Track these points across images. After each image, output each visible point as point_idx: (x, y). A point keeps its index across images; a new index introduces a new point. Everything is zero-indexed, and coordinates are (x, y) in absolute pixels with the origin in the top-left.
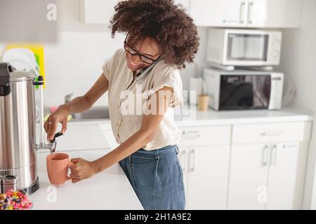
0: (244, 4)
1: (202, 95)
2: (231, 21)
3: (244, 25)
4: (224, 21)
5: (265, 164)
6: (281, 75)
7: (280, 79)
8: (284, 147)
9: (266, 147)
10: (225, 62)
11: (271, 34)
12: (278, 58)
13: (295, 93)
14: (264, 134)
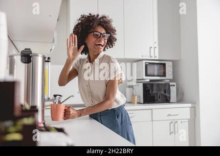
0: (152, 47)
1: (133, 96)
2: (145, 56)
3: (153, 58)
4: (142, 56)
5: (172, 133)
6: (175, 84)
7: (174, 85)
8: (182, 122)
9: (172, 122)
10: (145, 77)
11: (167, 63)
12: (172, 75)
13: (183, 94)
14: (169, 115)
